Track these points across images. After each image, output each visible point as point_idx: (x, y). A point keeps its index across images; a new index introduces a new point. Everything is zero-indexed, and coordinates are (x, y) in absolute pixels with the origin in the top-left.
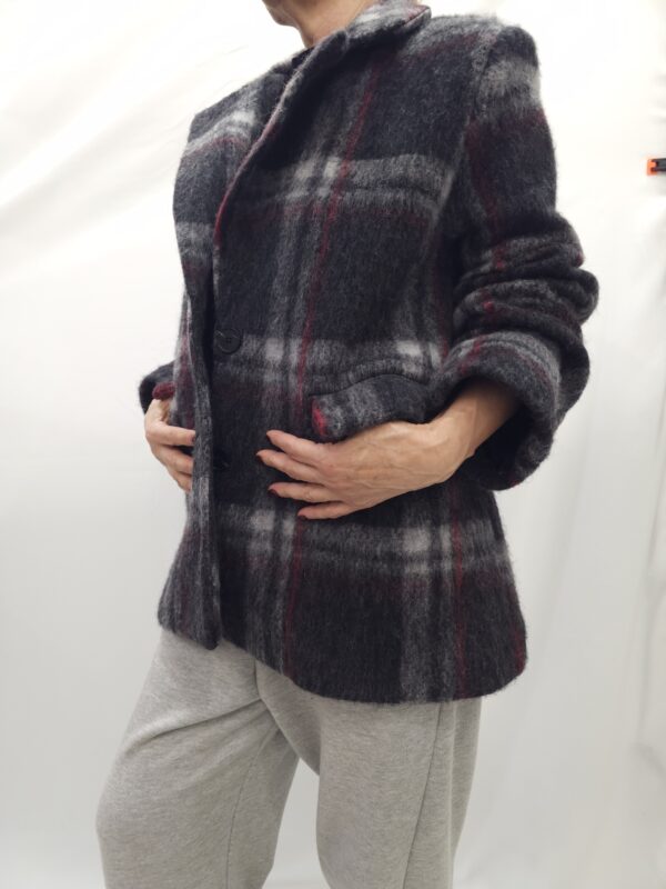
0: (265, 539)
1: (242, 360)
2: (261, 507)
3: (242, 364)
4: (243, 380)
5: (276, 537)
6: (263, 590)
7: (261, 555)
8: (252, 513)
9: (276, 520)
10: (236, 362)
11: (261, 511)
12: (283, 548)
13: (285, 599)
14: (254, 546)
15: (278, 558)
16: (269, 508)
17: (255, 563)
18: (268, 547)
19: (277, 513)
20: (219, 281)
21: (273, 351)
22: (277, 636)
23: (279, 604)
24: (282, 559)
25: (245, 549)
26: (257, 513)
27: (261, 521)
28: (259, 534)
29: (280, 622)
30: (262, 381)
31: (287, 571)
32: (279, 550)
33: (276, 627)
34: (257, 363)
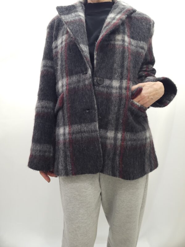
0: (112, 139)
1: (104, 86)
2: (110, 130)
3: (104, 87)
4: (105, 92)
5: (115, 139)
6: (112, 154)
7: (111, 144)
8: (107, 132)
9: (115, 134)
10: (103, 87)
11: (110, 131)
12: (118, 142)
13: (119, 156)
14: (108, 141)
15: (116, 145)
16: (113, 130)
17: (109, 147)
18: (113, 142)
19: (115, 132)
20: (96, 63)
21: (116, 84)
22: (117, 167)
23: (117, 157)
24: (117, 145)
25: (105, 142)
26: (109, 131)
27: (110, 134)
28: (110, 138)
29: (118, 163)
30: (112, 92)
31: (119, 148)
32: (116, 142)
33: (117, 164)
34: (110, 87)
